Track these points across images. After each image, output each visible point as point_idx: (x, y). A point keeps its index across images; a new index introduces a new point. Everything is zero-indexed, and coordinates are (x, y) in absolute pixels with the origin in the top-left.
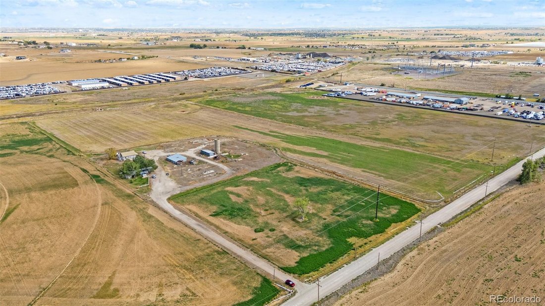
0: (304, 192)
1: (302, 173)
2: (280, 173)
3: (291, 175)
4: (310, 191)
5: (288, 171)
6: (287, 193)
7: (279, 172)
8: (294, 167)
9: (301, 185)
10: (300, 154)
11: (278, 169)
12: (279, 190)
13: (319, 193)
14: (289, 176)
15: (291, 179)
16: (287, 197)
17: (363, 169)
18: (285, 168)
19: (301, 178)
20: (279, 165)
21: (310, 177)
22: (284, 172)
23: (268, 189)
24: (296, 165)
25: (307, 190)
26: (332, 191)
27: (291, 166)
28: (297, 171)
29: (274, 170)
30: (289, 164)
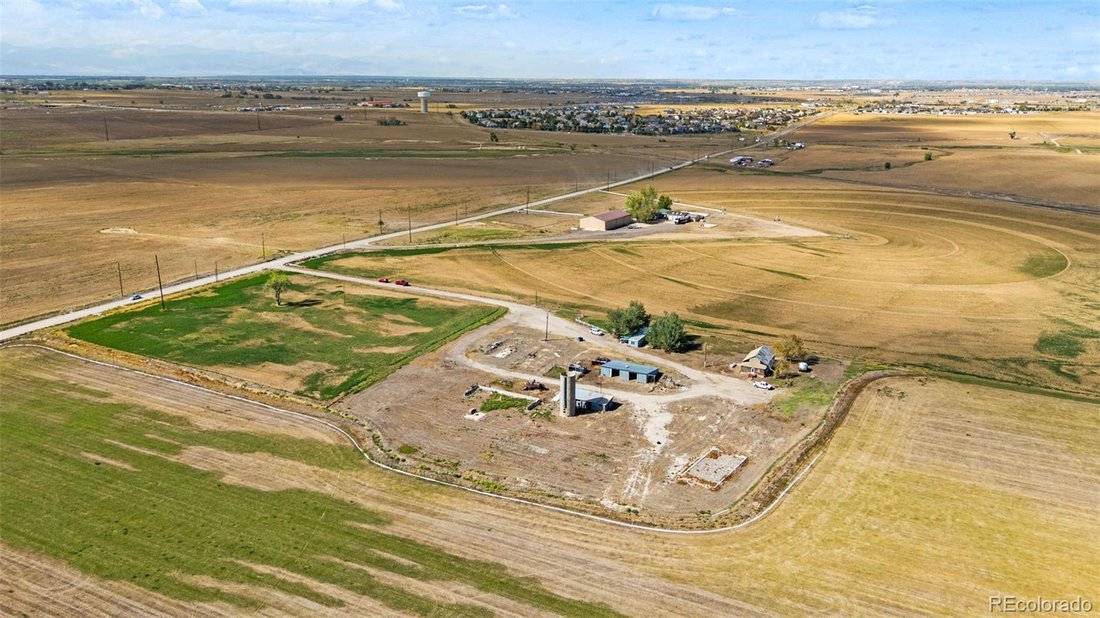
0: (275, 337)
1: (280, 373)
2: (336, 368)
3: (308, 367)
4: (263, 340)
5: (318, 376)
6: (308, 333)
7: (341, 371)
8: (302, 389)
9: (282, 349)
10: (291, 440)
11: (344, 379)
12: (326, 335)
13: (244, 338)
14: (311, 363)
15: (308, 358)
16: (307, 326)
17: (108, 400)
18: (327, 383)
19: (282, 363)
20: (348, 388)
21: (260, 367)
22: (328, 371)
23: (350, 336)
24: (298, 393)
25: (269, 340)
26: (217, 342)
27: (312, 390)
28: (292, 376)
29: (354, 375)
30: (317, 395)
